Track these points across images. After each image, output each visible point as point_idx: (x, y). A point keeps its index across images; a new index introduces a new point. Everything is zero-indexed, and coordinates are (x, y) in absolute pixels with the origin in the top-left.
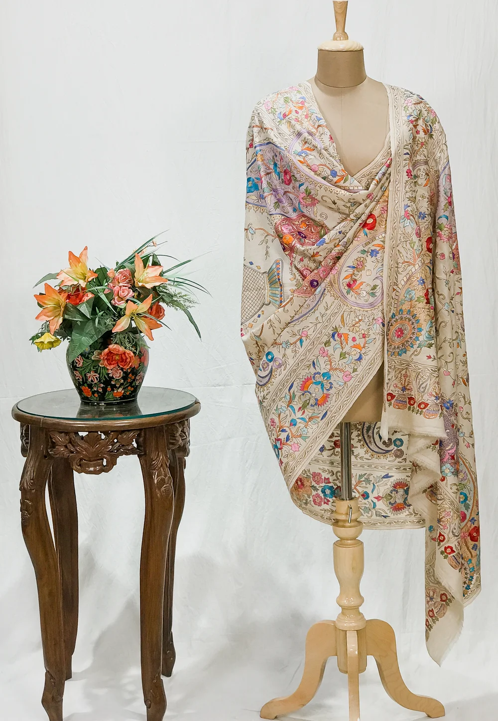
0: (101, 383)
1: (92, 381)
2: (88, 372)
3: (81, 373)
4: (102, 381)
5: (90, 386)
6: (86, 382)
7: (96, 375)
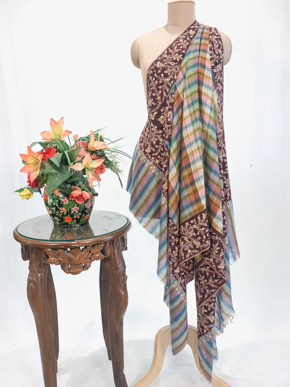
0: (80, 213)
1: (74, 212)
2: (73, 207)
3: (66, 208)
4: (81, 211)
5: (72, 216)
6: (70, 214)
7: (78, 208)
